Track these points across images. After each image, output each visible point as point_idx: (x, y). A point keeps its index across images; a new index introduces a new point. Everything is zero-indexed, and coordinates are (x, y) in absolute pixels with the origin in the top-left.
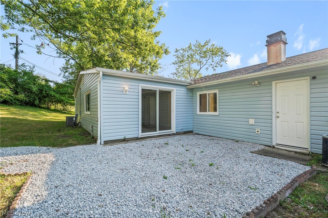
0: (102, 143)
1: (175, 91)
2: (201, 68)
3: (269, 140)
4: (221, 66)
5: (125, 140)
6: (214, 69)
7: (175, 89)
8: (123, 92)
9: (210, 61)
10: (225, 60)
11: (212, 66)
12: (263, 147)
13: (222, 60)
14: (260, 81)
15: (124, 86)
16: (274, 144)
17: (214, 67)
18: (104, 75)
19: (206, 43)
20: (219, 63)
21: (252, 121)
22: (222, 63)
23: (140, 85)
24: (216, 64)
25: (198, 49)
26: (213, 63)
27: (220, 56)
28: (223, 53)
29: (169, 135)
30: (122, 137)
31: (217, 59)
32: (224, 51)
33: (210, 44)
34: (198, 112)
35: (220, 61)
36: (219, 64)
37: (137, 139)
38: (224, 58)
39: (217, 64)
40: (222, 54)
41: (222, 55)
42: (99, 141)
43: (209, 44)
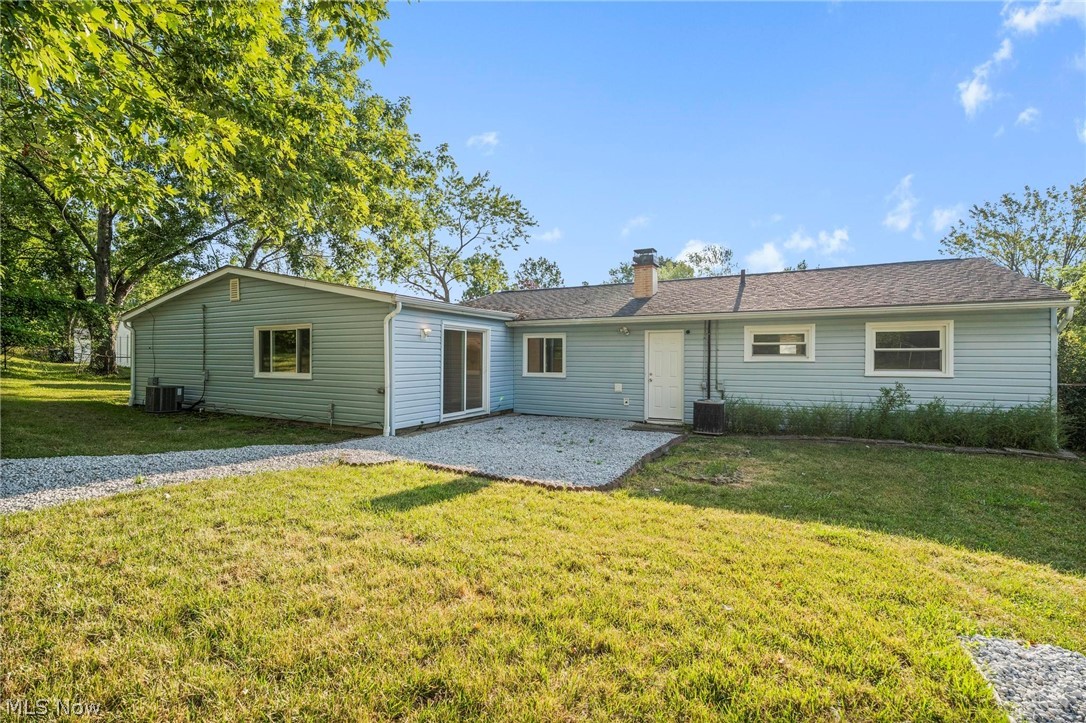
0: (394, 433)
1: (490, 333)
2: (462, 247)
3: (640, 413)
4: (516, 248)
5: (421, 428)
6: (496, 251)
7: (490, 328)
8: (421, 336)
9: (488, 229)
10: (524, 234)
11: (493, 244)
12: (633, 424)
13: (518, 233)
14: (630, 327)
15: (423, 326)
16: (646, 418)
17: (497, 247)
18: (403, 308)
19: (478, 181)
20: (510, 239)
21: (618, 387)
22: (517, 241)
23: (445, 322)
24: (502, 240)
25: (456, 193)
26: (493, 237)
27: (513, 223)
28: (521, 216)
29: (480, 417)
30: (417, 423)
31: (505, 227)
32: (524, 212)
33: (488, 185)
34: (525, 373)
35: (514, 235)
36: (510, 242)
37: (438, 425)
38: (522, 229)
39: (505, 241)
40: (519, 218)
41: (518, 220)
42: (387, 430)
43: (484, 183)
